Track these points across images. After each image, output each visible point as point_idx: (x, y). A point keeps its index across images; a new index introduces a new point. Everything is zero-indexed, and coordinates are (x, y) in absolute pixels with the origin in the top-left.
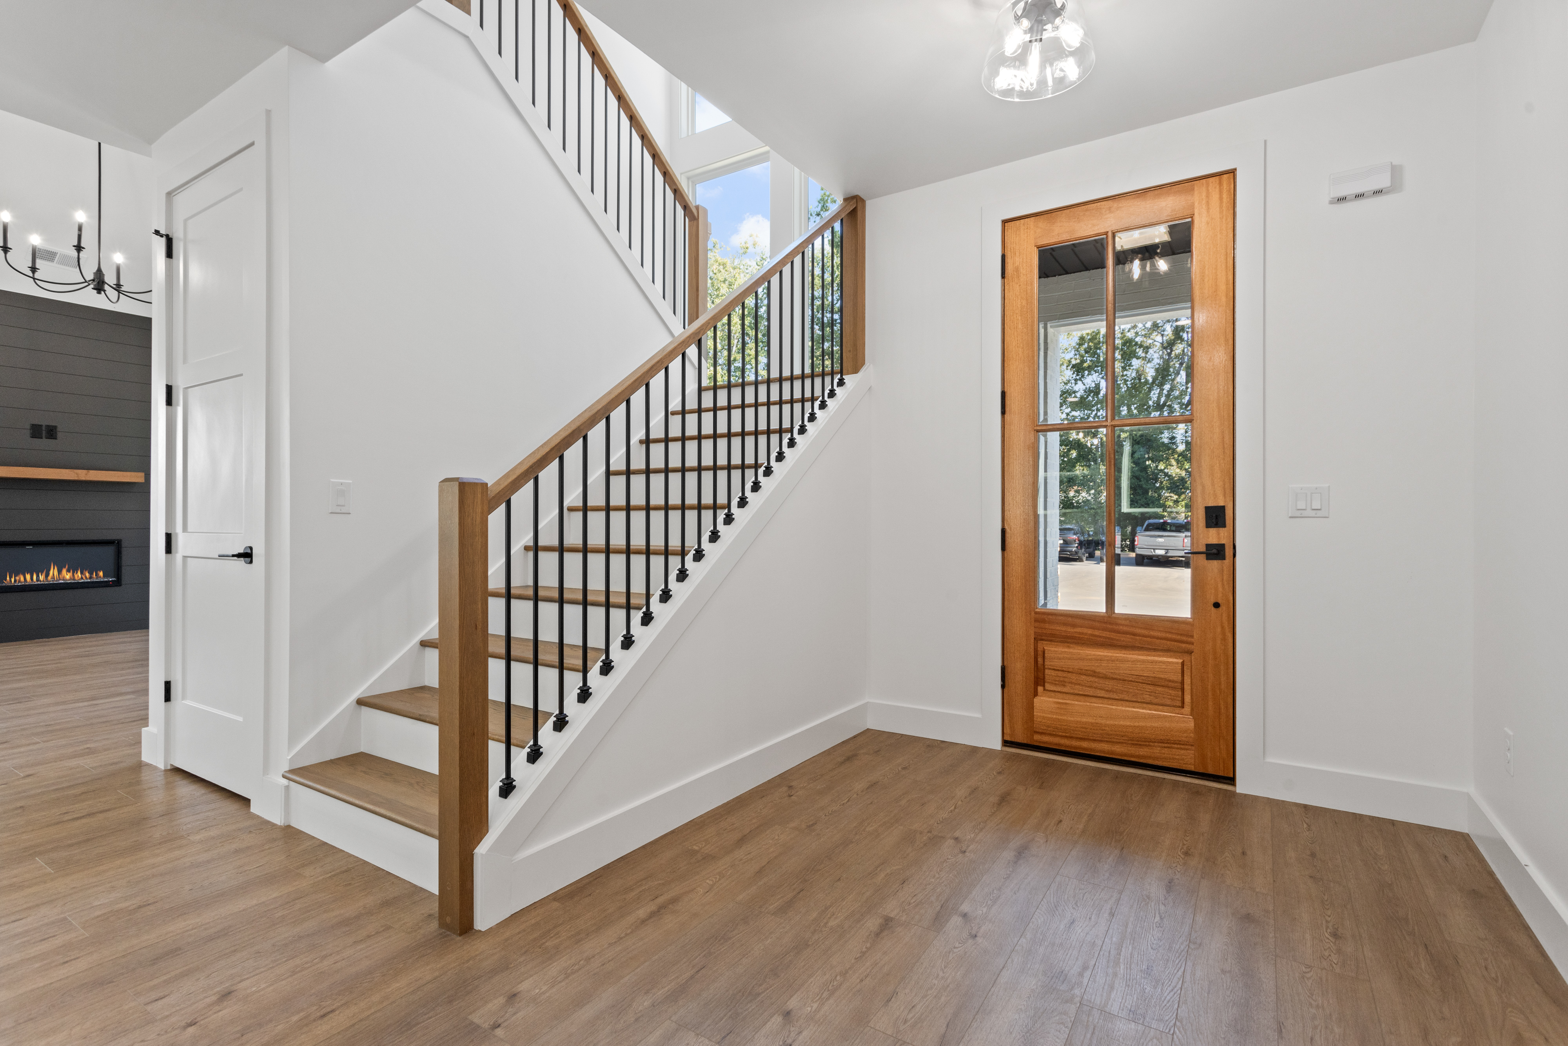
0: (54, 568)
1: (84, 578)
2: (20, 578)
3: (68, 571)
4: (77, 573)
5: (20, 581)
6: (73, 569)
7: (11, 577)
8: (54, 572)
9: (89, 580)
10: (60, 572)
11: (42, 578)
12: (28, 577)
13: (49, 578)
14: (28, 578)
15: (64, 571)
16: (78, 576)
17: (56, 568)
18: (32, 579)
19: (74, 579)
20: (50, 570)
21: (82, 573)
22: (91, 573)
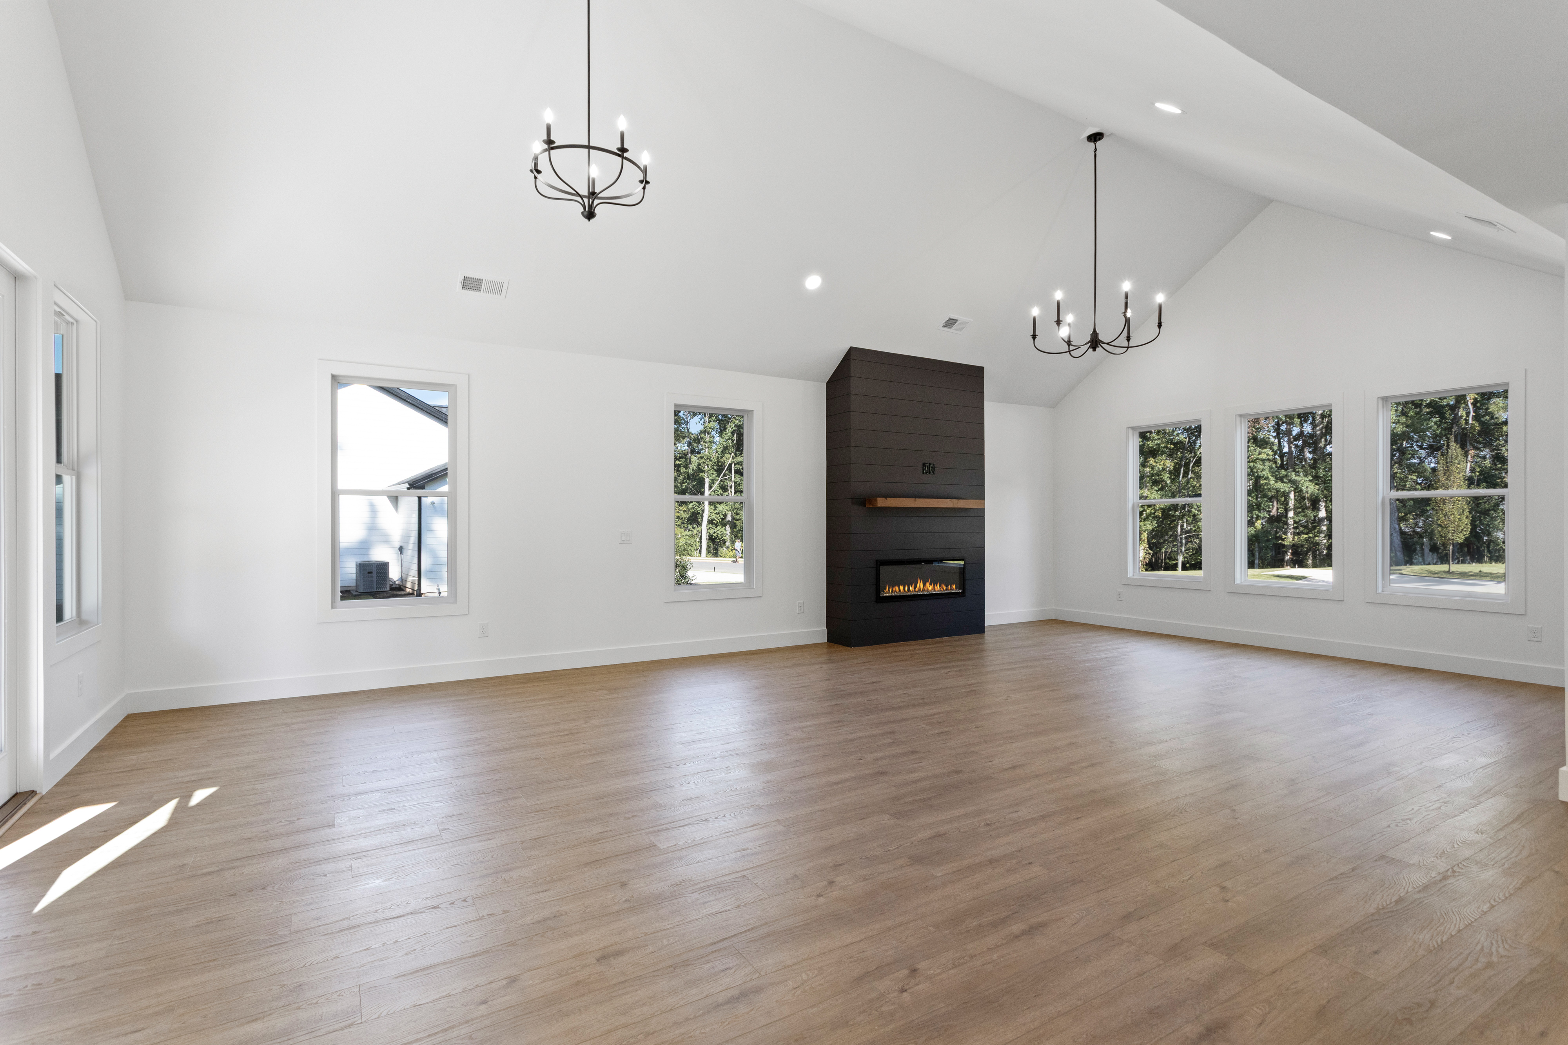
0: (920, 582)
1: (942, 590)
2: (896, 589)
3: (930, 584)
4: (937, 586)
5: (896, 591)
6: (934, 583)
7: (889, 588)
8: (920, 585)
9: (946, 592)
10: (924, 585)
11: (912, 589)
12: (902, 588)
13: (917, 589)
14: (901, 590)
15: (928, 584)
16: (938, 588)
17: (921, 582)
18: (904, 590)
19: (935, 591)
20: (917, 583)
21: (940, 586)
22: (947, 586)
